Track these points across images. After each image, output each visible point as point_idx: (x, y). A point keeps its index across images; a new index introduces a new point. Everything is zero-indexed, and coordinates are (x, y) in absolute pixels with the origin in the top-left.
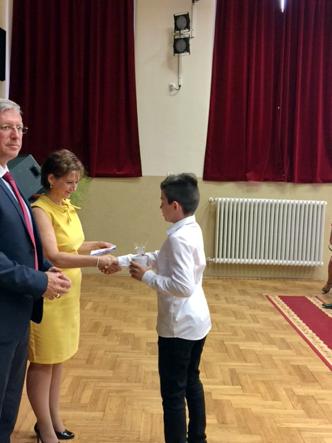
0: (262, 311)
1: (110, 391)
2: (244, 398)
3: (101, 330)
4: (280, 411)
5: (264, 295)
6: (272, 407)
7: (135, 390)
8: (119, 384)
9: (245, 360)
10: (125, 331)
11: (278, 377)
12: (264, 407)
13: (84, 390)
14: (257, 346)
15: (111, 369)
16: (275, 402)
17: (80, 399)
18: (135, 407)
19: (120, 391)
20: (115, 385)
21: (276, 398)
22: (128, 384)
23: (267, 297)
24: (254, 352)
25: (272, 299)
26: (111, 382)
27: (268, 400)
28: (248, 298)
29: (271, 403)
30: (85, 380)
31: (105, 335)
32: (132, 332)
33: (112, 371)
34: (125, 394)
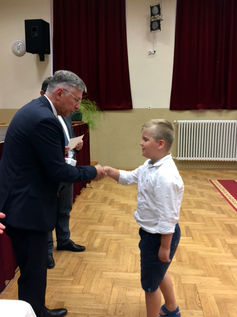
0: (207, 189)
1: (111, 240)
2: (194, 245)
3: (108, 201)
4: (217, 254)
5: (208, 179)
6: (212, 251)
7: (127, 239)
8: (117, 235)
9: (195, 221)
10: (122, 202)
11: (216, 232)
12: (207, 251)
13: (96, 238)
14: (203, 212)
15: (112, 226)
16: (214, 248)
17: (93, 244)
18: (126, 250)
19: (117, 240)
20: (115, 236)
21: (214, 246)
22: (122, 235)
23: (210, 180)
24: (201, 215)
25: (213, 182)
26: (112, 234)
27: (209, 247)
28: (198, 182)
29: (211, 248)
30: (97, 232)
31: (110, 204)
32: (126, 203)
33: (113, 227)
34: (120, 241)
